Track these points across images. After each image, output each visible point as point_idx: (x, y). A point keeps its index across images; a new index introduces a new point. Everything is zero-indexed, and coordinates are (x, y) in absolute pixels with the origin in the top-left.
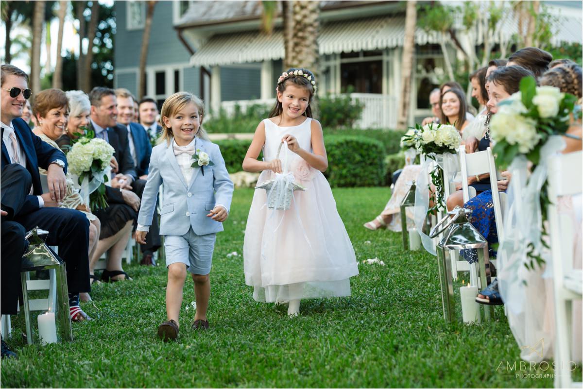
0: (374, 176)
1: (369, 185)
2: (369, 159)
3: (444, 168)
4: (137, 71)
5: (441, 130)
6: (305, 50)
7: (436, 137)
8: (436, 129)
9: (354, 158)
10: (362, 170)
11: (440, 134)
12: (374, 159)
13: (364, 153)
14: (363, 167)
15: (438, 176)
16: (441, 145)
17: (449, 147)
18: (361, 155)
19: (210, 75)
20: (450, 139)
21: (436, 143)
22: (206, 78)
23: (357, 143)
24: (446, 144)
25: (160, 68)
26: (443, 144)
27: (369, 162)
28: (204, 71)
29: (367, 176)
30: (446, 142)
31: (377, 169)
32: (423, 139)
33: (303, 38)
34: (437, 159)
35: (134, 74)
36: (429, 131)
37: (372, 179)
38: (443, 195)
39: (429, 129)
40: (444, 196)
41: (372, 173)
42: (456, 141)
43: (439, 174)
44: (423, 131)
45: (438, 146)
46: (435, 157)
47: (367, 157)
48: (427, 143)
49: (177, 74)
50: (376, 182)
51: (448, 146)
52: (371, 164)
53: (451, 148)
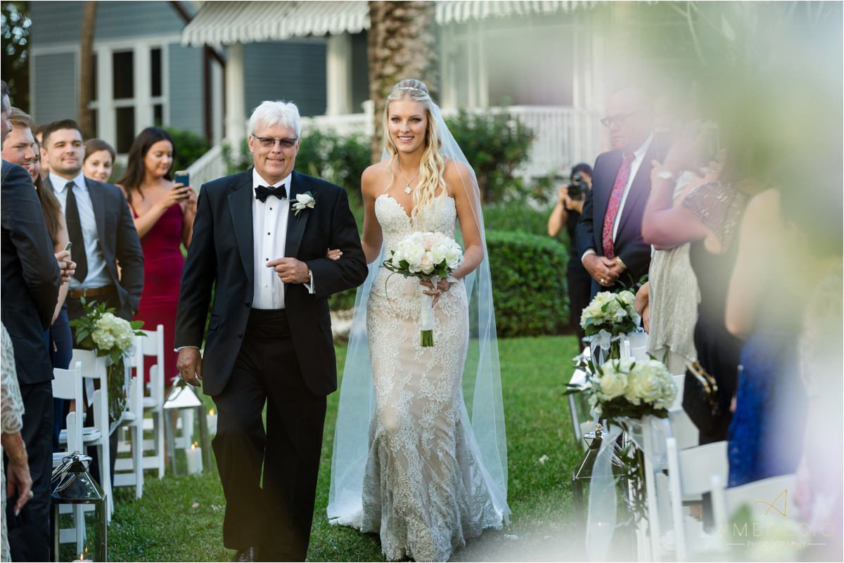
0: (546, 312)
1: (536, 332)
2: (535, 280)
3: (645, 447)
4: (76, 48)
5: (638, 373)
6: (409, 43)
7: (627, 387)
8: (627, 370)
9: (507, 277)
10: (522, 302)
11: (635, 381)
12: (545, 279)
13: (526, 267)
14: (523, 295)
15: (633, 457)
16: (637, 403)
17: (653, 406)
18: (520, 272)
19: (223, 64)
20: (654, 390)
21: (628, 398)
22: (216, 69)
23: (512, 247)
24: (647, 400)
25: (123, 44)
26: (642, 400)
27: (535, 285)
28: (211, 54)
29: (533, 312)
30: (647, 397)
31: (552, 299)
32: (603, 391)
33: (404, 20)
34: (631, 429)
35: (71, 56)
36: (614, 376)
37: (543, 318)
38: (644, 498)
39: (614, 370)
40: (646, 499)
41: (544, 307)
42: (668, 393)
43: (635, 455)
44: (602, 373)
45: (632, 404)
46: (628, 424)
47: (531, 276)
48: (609, 398)
49: (156, 55)
50: (551, 325)
51: (651, 404)
52: (539, 289)
53: (657, 406)
